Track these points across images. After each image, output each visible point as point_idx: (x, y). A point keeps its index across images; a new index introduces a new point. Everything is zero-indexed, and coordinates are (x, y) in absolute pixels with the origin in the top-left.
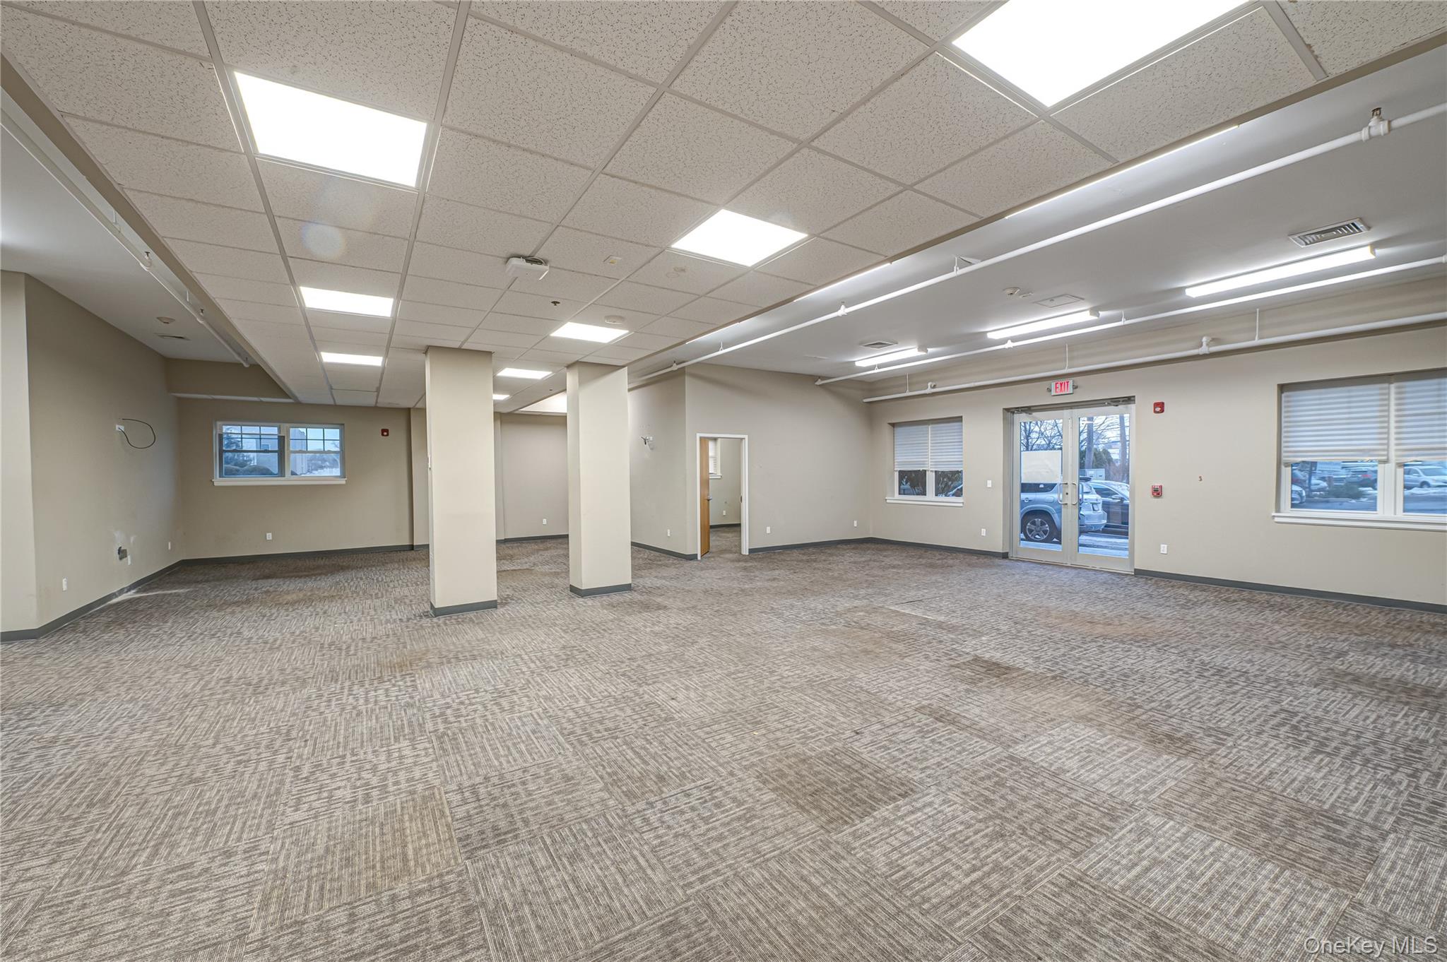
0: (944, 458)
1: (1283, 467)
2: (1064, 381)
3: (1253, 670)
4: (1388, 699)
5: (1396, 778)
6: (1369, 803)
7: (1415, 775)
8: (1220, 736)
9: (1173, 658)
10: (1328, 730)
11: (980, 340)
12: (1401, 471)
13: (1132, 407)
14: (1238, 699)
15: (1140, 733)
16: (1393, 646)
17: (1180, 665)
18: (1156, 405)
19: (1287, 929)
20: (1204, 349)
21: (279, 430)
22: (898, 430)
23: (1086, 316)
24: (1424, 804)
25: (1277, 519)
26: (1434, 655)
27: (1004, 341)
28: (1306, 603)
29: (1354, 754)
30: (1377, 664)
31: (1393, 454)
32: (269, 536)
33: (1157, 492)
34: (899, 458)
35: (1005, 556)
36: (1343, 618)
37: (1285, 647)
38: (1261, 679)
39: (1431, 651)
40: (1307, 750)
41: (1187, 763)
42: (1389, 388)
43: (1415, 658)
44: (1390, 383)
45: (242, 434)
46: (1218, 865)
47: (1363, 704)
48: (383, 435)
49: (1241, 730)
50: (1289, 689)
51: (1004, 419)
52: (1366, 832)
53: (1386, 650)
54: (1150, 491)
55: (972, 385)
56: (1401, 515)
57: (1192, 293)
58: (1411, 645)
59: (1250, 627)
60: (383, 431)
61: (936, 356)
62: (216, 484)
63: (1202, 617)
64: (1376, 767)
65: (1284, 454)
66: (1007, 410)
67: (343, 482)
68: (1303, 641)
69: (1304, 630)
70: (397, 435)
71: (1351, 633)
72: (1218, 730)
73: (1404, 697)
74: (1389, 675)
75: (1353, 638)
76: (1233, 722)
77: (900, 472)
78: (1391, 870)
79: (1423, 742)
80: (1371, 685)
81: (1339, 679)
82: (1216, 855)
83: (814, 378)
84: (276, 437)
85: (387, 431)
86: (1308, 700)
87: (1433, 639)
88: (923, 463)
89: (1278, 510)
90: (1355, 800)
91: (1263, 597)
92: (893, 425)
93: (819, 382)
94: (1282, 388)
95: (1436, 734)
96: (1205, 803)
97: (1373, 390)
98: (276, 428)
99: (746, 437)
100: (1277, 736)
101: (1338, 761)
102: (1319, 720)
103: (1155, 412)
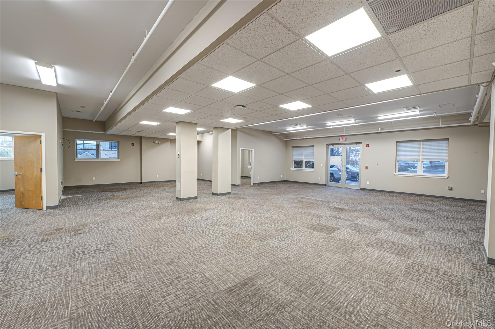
0: (308, 157)
1: (397, 162)
2: (343, 137)
3: (395, 208)
4: (422, 212)
5: (426, 224)
6: (422, 227)
7: (428, 223)
8: (393, 219)
9: (378, 206)
10: (412, 217)
11: (325, 125)
12: (422, 163)
13: (361, 145)
14: (394, 213)
15: (377, 219)
16: (422, 203)
17: (380, 208)
18: (367, 145)
19: (413, 242)
20: (379, 131)
21: (97, 142)
22: (294, 149)
23: (353, 121)
24: (431, 227)
25: (395, 175)
26: (430, 205)
27: (330, 126)
28: (402, 195)
29: (418, 221)
30: (419, 207)
31: (421, 159)
32: (94, 178)
33: (367, 168)
34: (294, 157)
35: (326, 185)
36: (410, 198)
37: (400, 204)
38: (397, 210)
39: (429, 204)
40: (409, 220)
41: (389, 223)
42: (420, 143)
43: (426, 205)
44: (421, 142)
45: (84, 143)
46: (399, 236)
47: (418, 213)
48: (132, 145)
49: (396, 218)
50: (403, 211)
51: (326, 147)
52: (422, 231)
53: (420, 204)
54: (365, 168)
55: (318, 137)
56: (422, 174)
57: (379, 118)
58: (425, 203)
59: (391, 200)
60: (132, 144)
61: (310, 128)
62: (76, 160)
63: (380, 198)
64: (422, 222)
65: (397, 159)
66: (327, 144)
67: (119, 160)
68: (403, 203)
69: (403, 201)
70: (137, 146)
71: (413, 201)
72: (392, 218)
73: (425, 212)
74: (422, 208)
75: (413, 202)
76: (394, 217)
77: (295, 161)
78: (427, 235)
79: (429, 218)
80: (419, 210)
81: (412, 209)
82: (399, 234)
83: (271, 132)
84: (95, 145)
85: (133, 144)
86: (408, 213)
87: (429, 202)
88: (302, 159)
89: (395, 173)
90: (419, 227)
91: (392, 194)
92: (293, 147)
93: (273, 134)
94: (397, 142)
95: (431, 217)
96: (394, 228)
97: (417, 144)
98: (95, 142)
99: (253, 149)
100: (403, 219)
101: (415, 222)
102: (410, 216)
103: (367, 147)
